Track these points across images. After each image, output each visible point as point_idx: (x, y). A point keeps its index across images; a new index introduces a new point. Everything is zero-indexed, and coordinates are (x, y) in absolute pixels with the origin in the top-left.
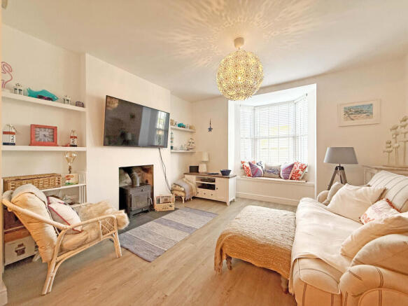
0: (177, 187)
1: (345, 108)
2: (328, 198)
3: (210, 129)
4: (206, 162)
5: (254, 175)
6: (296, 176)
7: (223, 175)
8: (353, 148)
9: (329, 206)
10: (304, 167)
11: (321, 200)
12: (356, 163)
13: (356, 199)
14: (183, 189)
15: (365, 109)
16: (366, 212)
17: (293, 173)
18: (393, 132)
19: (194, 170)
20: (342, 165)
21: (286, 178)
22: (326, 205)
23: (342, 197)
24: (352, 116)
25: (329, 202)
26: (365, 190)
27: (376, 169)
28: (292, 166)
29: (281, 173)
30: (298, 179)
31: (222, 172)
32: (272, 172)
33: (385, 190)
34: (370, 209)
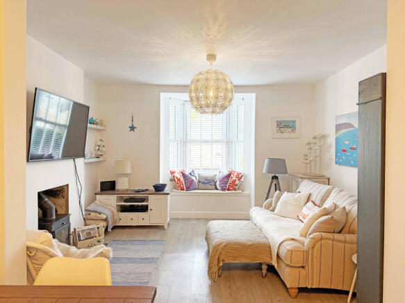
0: (92, 214)
1: (277, 122)
2: (273, 205)
3: (132, 128)
4: (127, 175)
5: (188, 189)
6: (233, 186)
7: (156, 191)
8: (284, 160)
9: (276, 211)
10: (240, 176)
11: (268, 208)
12: (286, 173)
13: (294, 203)
14: (105, 217)
15: (291, 124)
16: (303, 211)
17: (230, 183)
18: (308, 146)
19: (108, 187)
20: (277, 175)
21: (223, 190)
22: (273, 211)
23: (285, 202)
24: (282, 129)
25: (275, 208)
26: (299, 196)
27: (301, 178)
28: (229, 176)
29: (218, 184)
30: (235, 190)
31: (154, 186)
32: (208, 183)
33: (310, 194)
34: (304, 208)
